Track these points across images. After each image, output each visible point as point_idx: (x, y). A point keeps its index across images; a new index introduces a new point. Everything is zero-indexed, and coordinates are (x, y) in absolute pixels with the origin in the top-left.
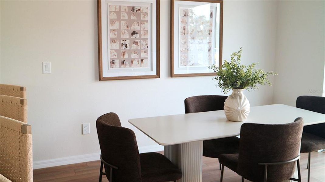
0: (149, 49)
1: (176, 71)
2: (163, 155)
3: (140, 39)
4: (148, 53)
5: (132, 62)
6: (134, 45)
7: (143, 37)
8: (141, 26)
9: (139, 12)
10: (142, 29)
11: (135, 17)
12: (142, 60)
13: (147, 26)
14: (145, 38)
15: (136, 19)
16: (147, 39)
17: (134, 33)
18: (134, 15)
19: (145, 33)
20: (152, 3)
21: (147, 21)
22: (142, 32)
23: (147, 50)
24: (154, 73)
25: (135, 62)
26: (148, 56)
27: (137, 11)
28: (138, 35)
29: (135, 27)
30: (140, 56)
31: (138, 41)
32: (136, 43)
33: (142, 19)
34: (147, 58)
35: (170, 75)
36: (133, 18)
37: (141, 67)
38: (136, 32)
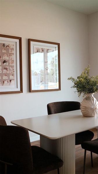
0: (15, 73)
1: (33, 88)
2: (40, 147)
3: (9, 66)
4: (14, 76)
5: (4, 82)
6: (5, 70)
7: (10, 65)
8: (9, 57)
9: (8, 47)
10: (10, 59)
11: (5, 51)
12: (10, 81)
13: (14, 57)
14: (12, 65)
15: (6, 52)
16: (14, 66)
17: (4, 62)
18: (5, 50)
19: (12, 62)
20: (16, 42)
21: (13, 54)
22: (10, 61)
23: (14, 74)
24: (19, 89)
25: (6, 82)
26: (14, 77)
27: (6, 47)
28: (7, 63)
29: (5, 58)
30: (9, 77)
31: (8, 67)
32: (6, 69)
33: (10, 52)
34: (14, 79)
35: (29, 91)
36: (3, 51)
37: (10, 85)
38: (6, 61)
